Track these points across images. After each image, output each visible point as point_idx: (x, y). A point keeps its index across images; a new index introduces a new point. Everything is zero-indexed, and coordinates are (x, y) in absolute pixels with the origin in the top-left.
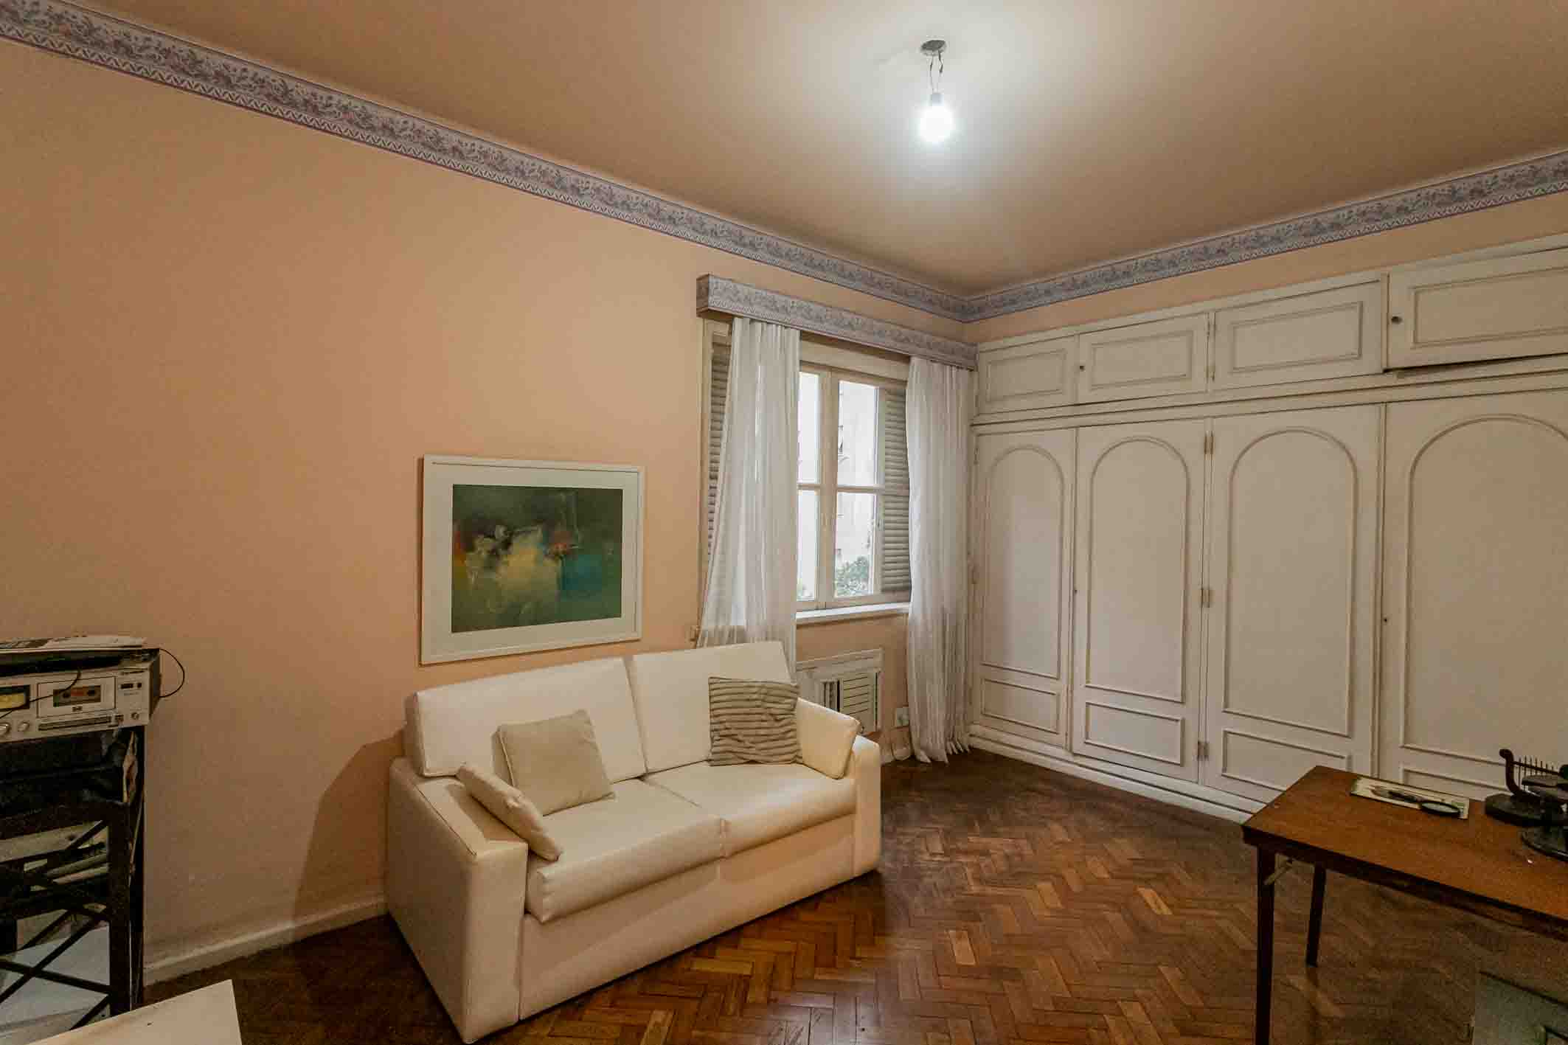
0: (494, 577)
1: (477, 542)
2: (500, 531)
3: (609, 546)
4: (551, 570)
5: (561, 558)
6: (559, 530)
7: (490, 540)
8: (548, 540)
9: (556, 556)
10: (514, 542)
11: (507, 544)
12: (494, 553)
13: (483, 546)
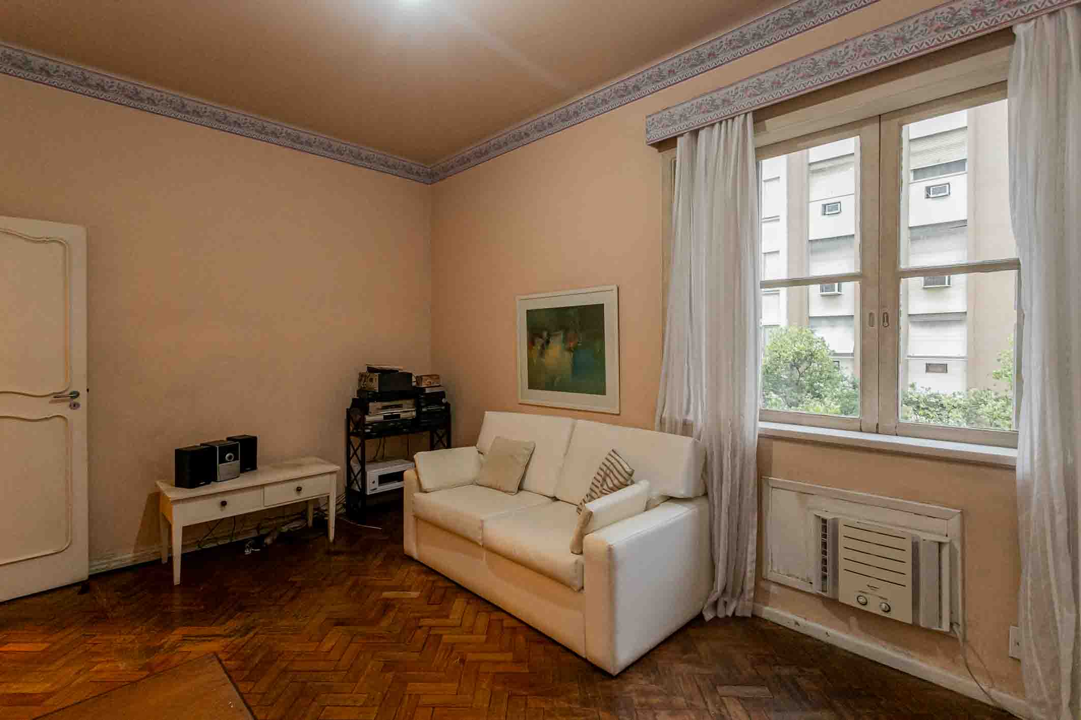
0: (544, 360)
1: (536, 341)
2: (545, 334)
3: (597, 344)
4: (568, 356)
5: (573, 352)
6: (571, 333)
7: (541, 340)
8: (565, 340)
9: (569, 350)
10: (551, 340)
11: (548, 342)
12: (543, 347)
13: (539, 342)
